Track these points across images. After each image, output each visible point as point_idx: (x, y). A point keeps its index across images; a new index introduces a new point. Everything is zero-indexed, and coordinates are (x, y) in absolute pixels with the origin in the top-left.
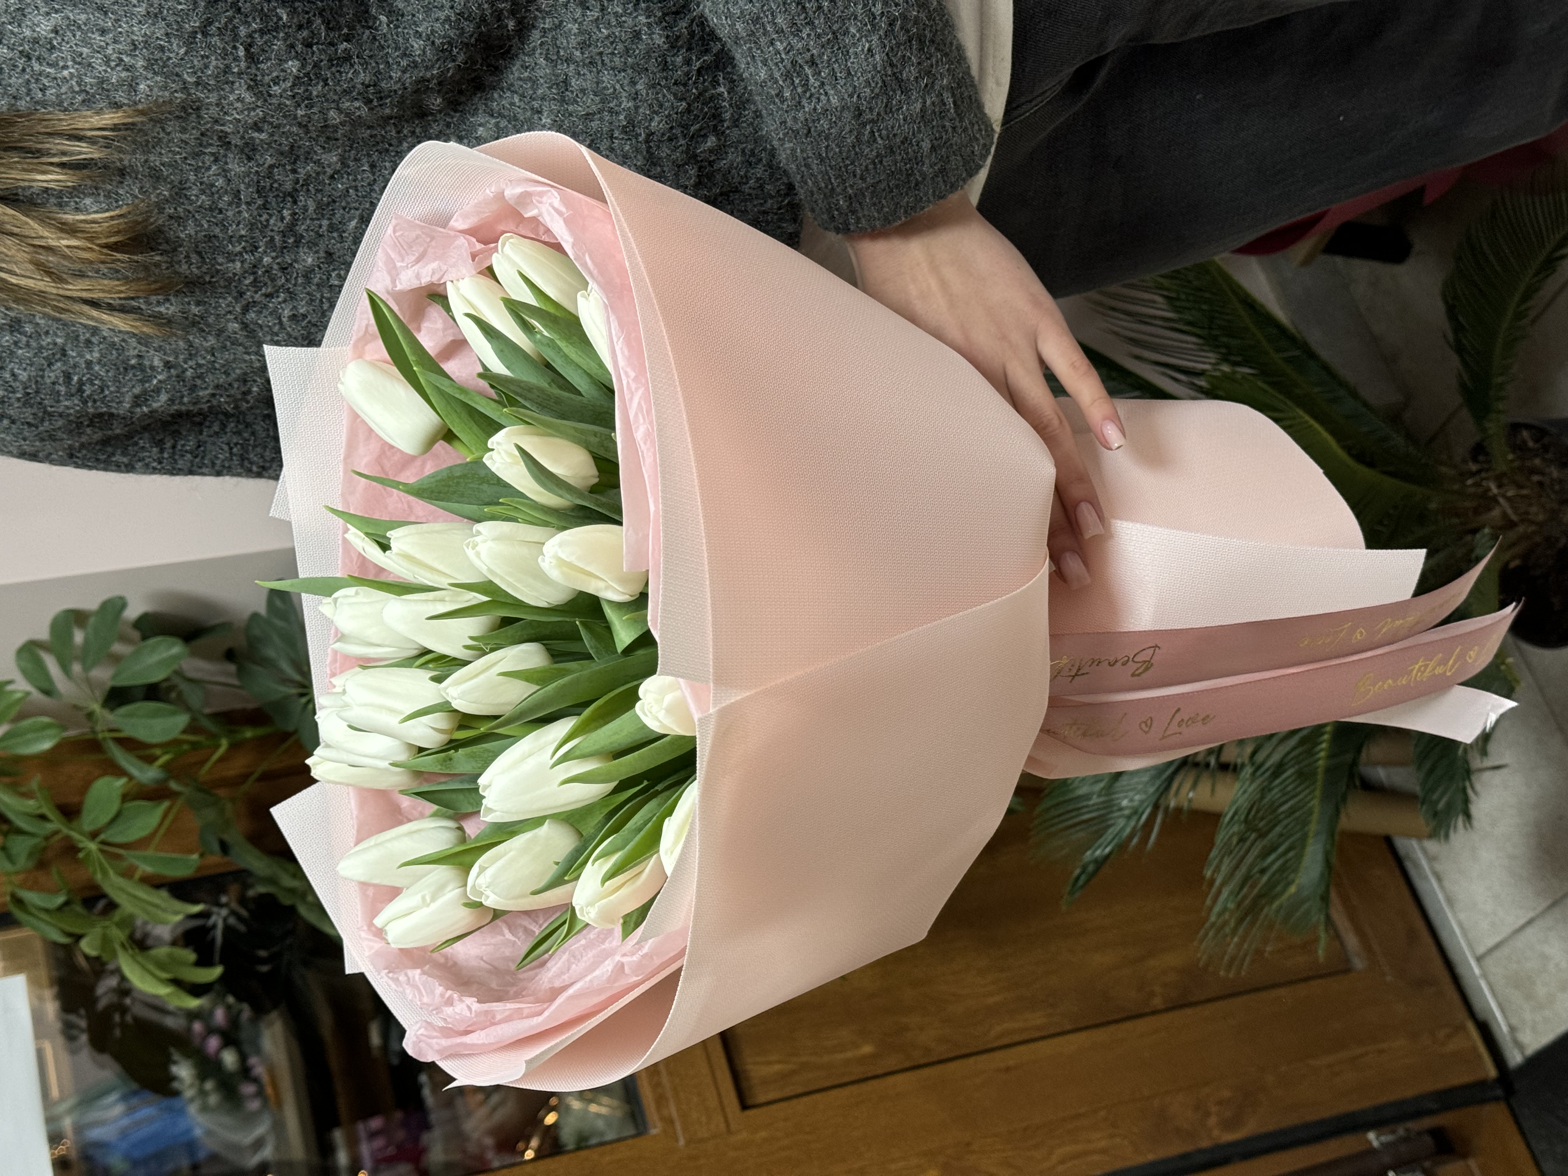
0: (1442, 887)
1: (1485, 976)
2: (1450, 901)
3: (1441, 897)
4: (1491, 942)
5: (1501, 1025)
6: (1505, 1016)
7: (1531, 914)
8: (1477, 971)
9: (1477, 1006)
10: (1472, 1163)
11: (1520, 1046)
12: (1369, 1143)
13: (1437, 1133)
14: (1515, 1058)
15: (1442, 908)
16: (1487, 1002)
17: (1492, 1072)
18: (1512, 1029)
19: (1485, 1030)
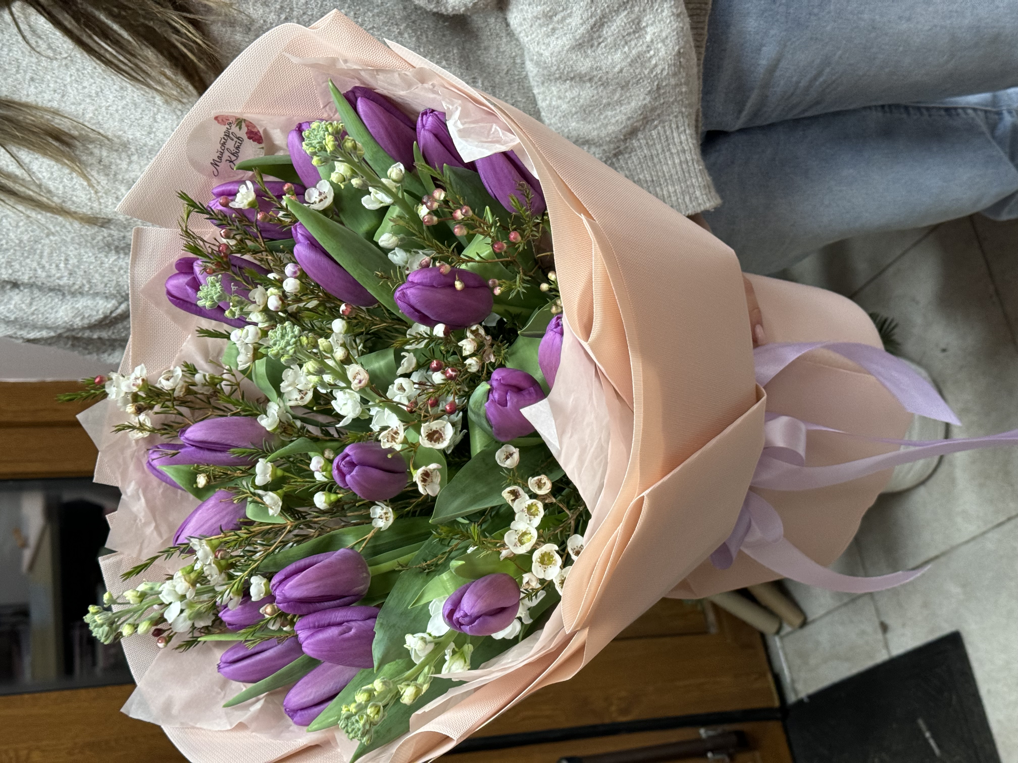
1: (783, 648)
4: (789, 629)
5: (787, 678)
6: (790, 672)
8: (779, 644)
9: (776, 665)
10: (757, 754)
11: (795, 691)
12: (699, 734)
13: (740, 735)
14: (792, 698)
16: (782, 664)
17: (776, 703)
18: (793, 681)
19: (777, 679)
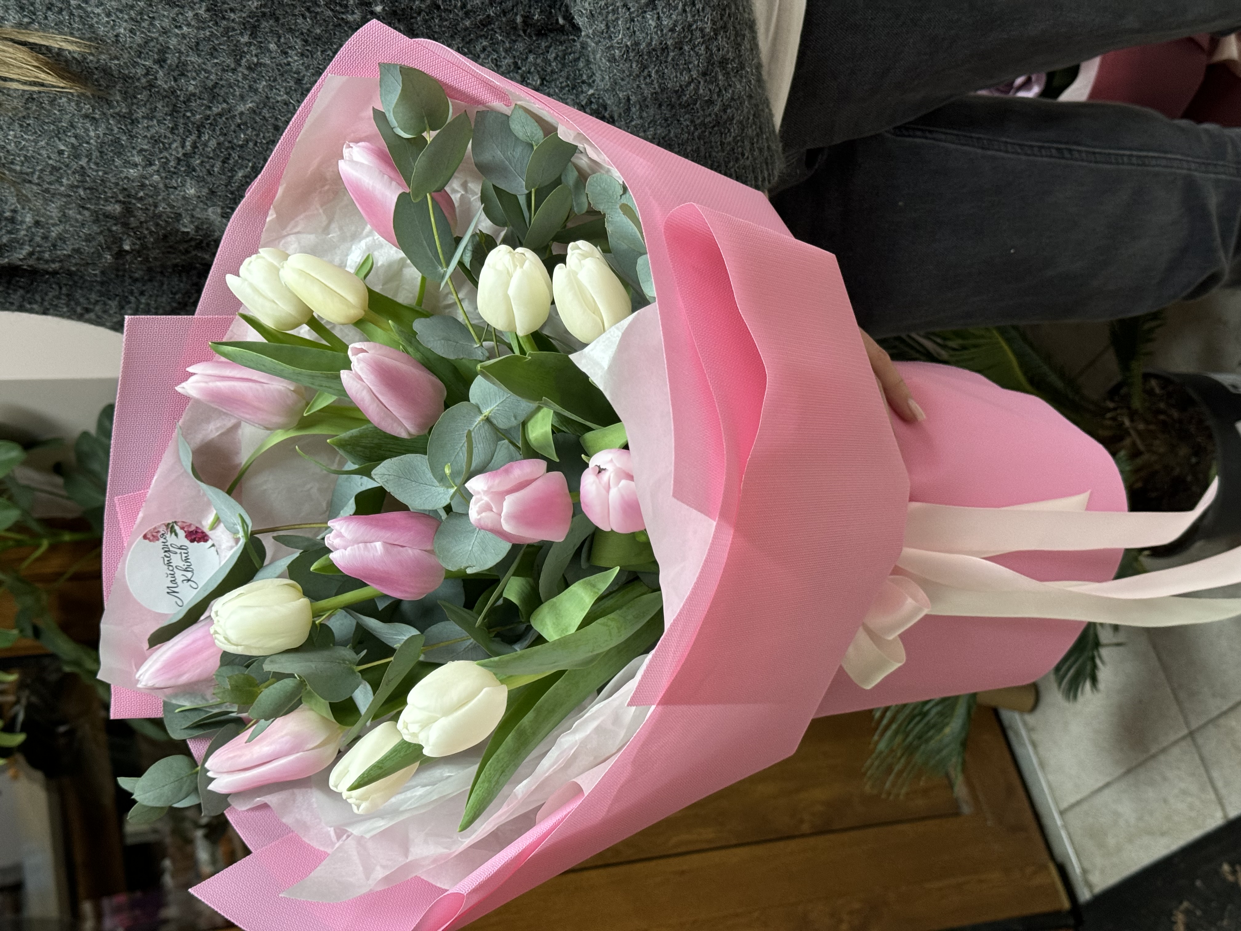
0: (1037, 753)
1: (1065, 826)
2: (1042, 765)
3: (1035, 760)
4: (1072, 800)
5: (1075, 868)
6: (1079, 860)
7: (1108, 779)
8: (1059, 822)
9: (1057, 850)
11: (1090, 886)
14: (1085, 895)
15: (1035, 770)
16: (1066, 849)
17: (1066, 904)
18: (1085, 871)
19: (1063, 871)
